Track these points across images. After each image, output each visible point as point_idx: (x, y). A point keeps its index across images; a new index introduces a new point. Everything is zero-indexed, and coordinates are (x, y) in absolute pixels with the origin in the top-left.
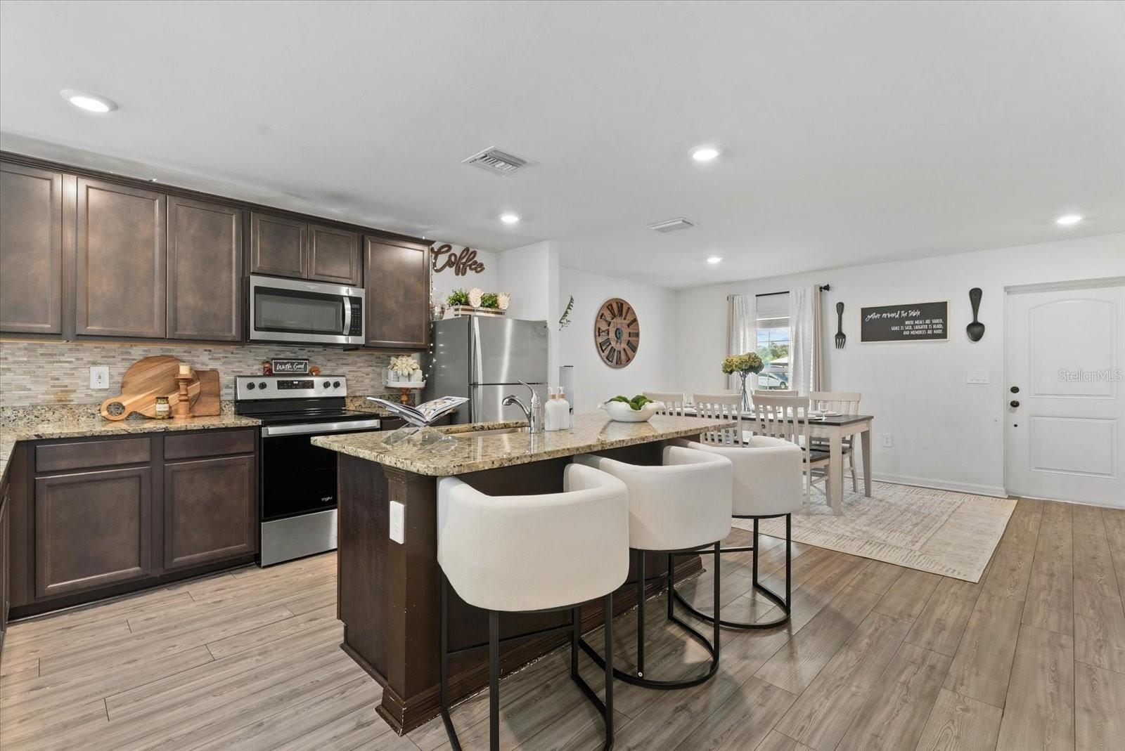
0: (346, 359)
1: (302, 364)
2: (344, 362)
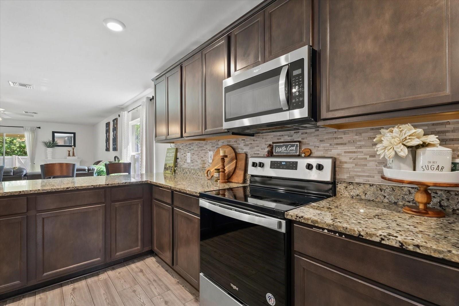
0: (342, 138)
1: (293, 146)
2: (339, 141)
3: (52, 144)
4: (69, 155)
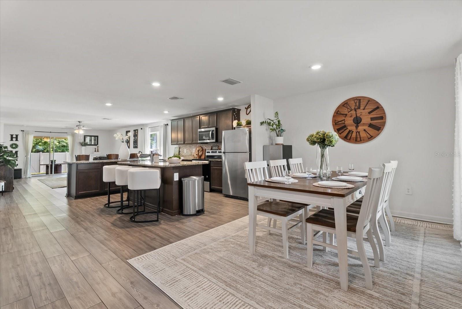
1: (217, 147)
3: (84, 144)
4: (95, 151)
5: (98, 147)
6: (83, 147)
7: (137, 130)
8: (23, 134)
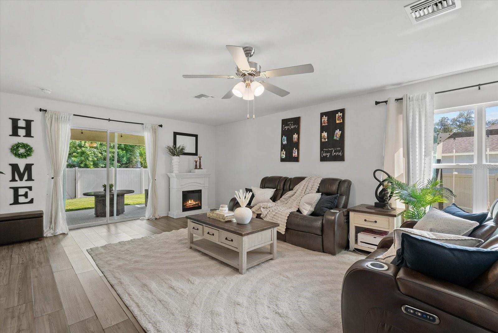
3: (175, 151)
4: (196, 168)
5: (200, 159)
6: (175, 159)
7: (342, 111)
8: (44, 118)
